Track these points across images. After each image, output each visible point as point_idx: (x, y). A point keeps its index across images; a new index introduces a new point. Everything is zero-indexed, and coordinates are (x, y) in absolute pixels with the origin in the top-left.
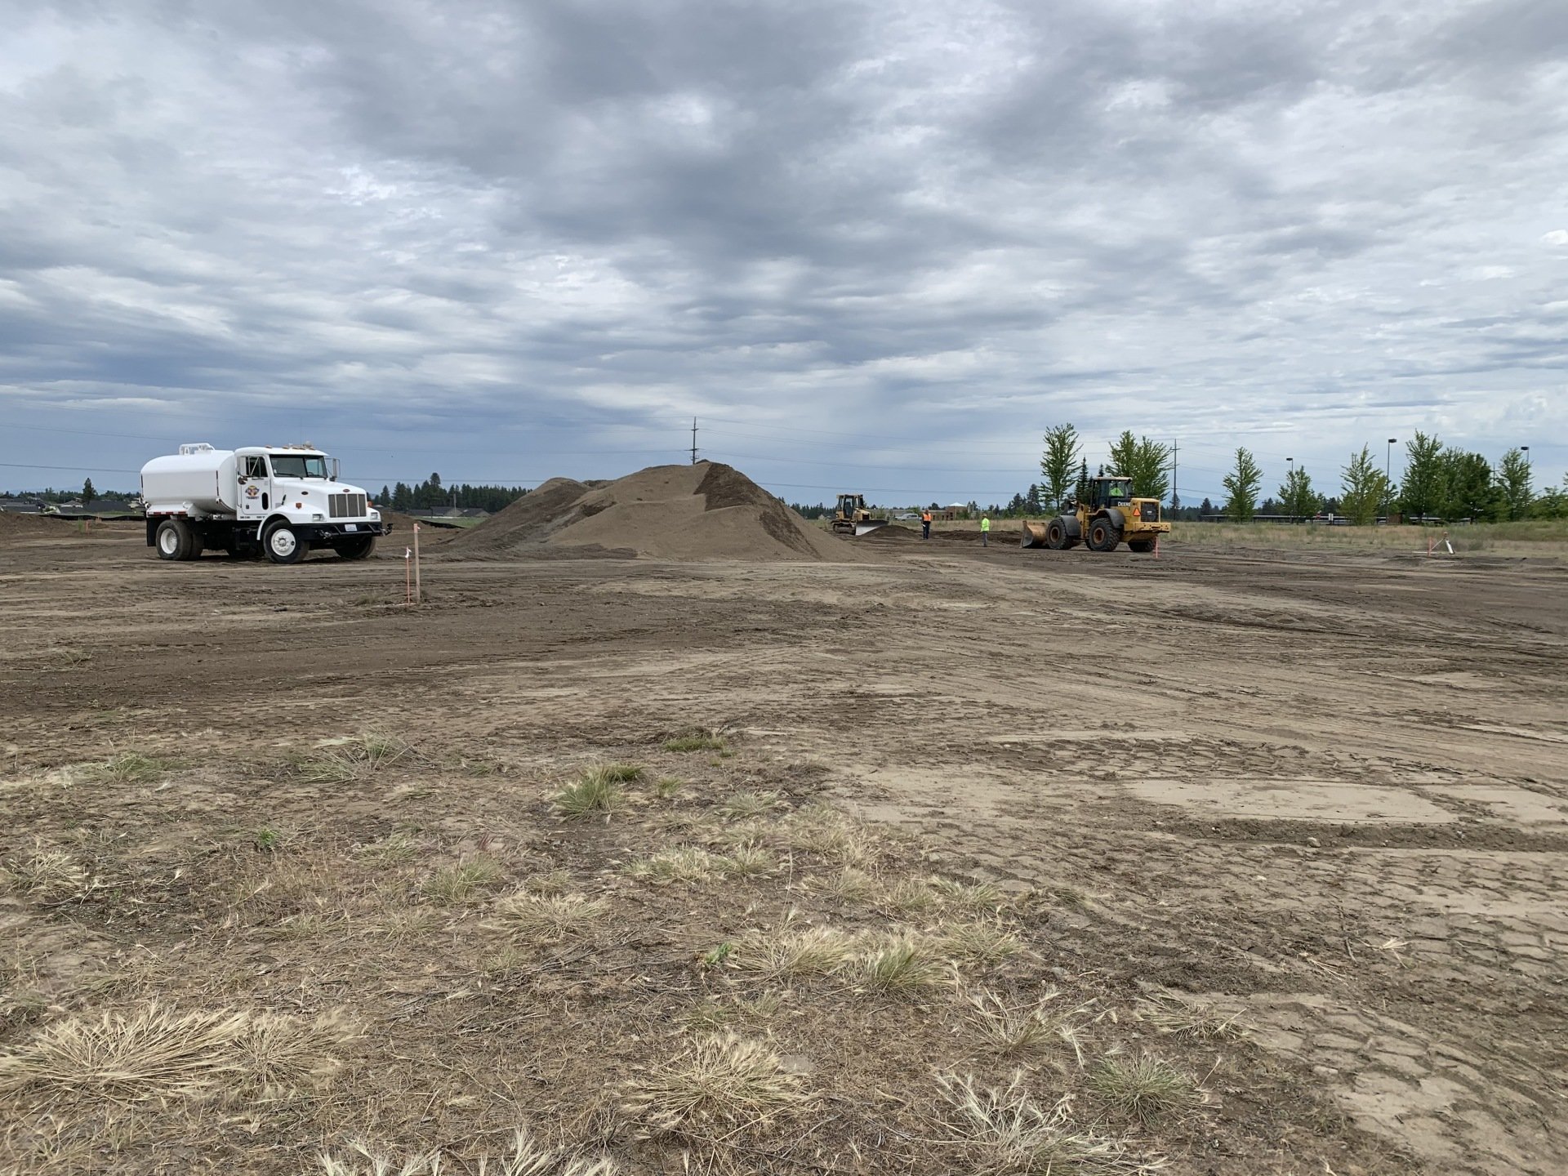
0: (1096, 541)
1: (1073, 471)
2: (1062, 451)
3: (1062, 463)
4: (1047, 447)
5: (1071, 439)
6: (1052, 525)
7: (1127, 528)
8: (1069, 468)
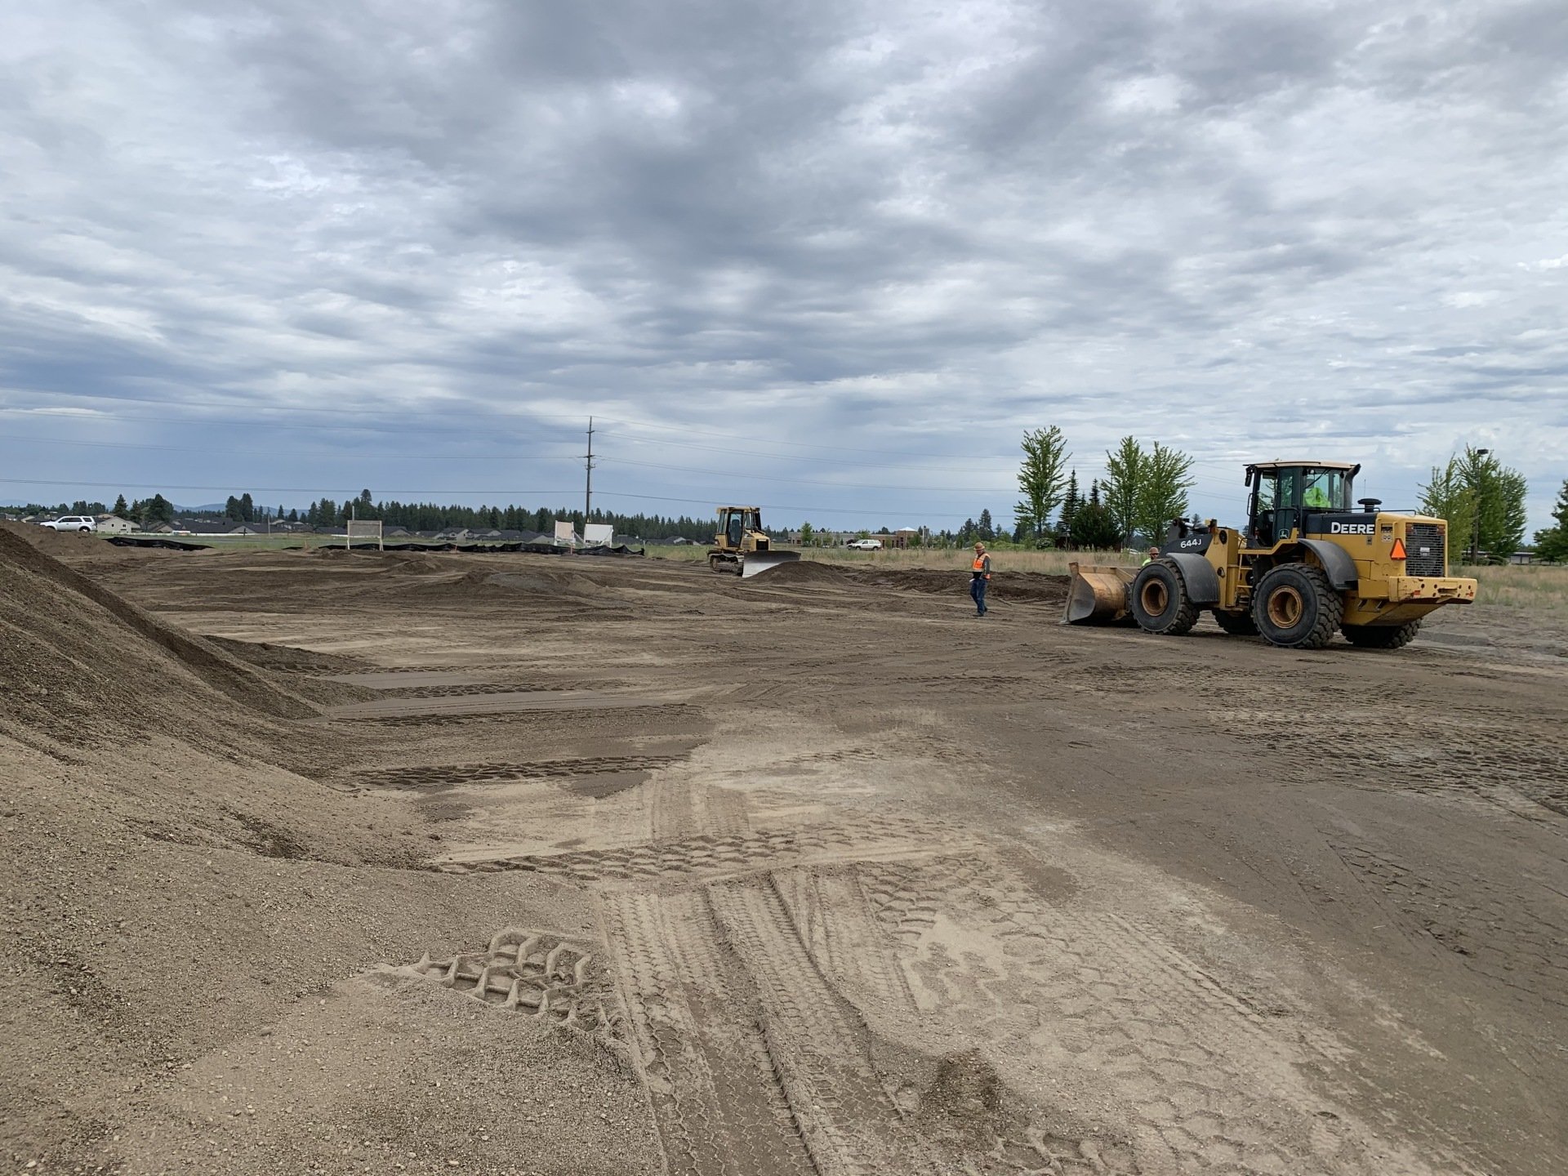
0: (1275, 619)
1: (1059, 487)
2: (1045, 462)
3: (1046, 476)
4: (1026, 457)
5: (1058, 445)
6: (1147, 575)
7: (1365, 591)
8: (1055, 483)
